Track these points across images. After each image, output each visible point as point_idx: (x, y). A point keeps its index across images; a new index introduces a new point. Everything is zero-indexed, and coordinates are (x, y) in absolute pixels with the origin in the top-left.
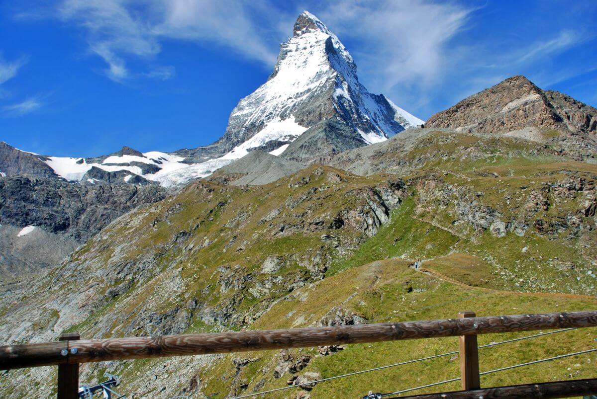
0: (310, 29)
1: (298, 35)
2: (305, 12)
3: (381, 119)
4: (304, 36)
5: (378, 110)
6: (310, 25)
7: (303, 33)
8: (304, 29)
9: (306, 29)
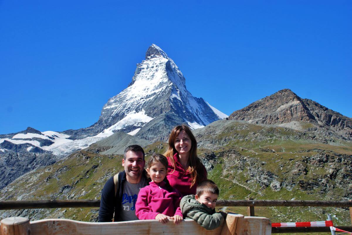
0: (156, 55)
1: (148, 59)
2: (153, 44)
3: (200, 113)
4: (152, 59)
5: (199, 108)
6: (156, 53)
7: (152, 57)
8: (152, 55)
9: (154, 55)
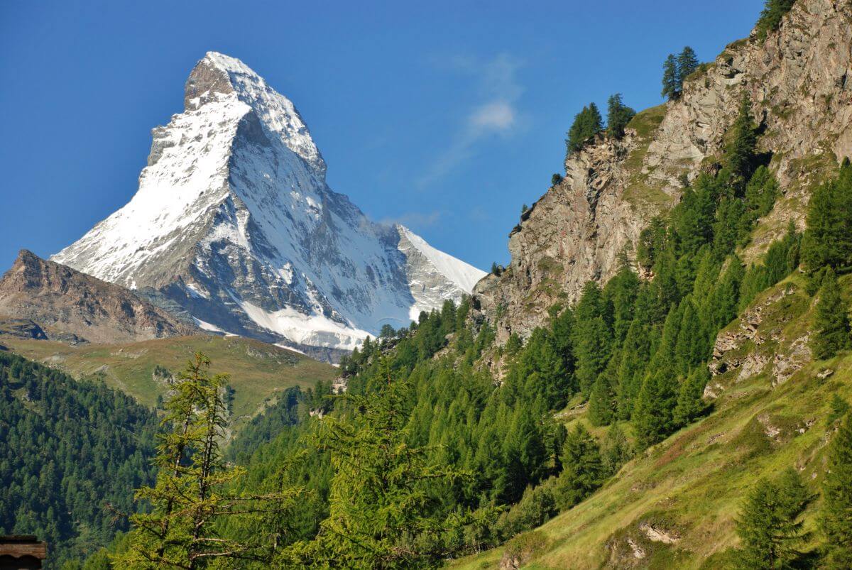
0: (217, 94)
1: (193, 107)
2: (209, 54)
4: (205, 108)
6: (217, 85)
7: (203, 102)
8: (206, 94)
9: (211, 94)
